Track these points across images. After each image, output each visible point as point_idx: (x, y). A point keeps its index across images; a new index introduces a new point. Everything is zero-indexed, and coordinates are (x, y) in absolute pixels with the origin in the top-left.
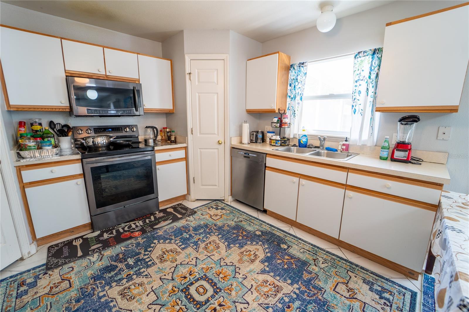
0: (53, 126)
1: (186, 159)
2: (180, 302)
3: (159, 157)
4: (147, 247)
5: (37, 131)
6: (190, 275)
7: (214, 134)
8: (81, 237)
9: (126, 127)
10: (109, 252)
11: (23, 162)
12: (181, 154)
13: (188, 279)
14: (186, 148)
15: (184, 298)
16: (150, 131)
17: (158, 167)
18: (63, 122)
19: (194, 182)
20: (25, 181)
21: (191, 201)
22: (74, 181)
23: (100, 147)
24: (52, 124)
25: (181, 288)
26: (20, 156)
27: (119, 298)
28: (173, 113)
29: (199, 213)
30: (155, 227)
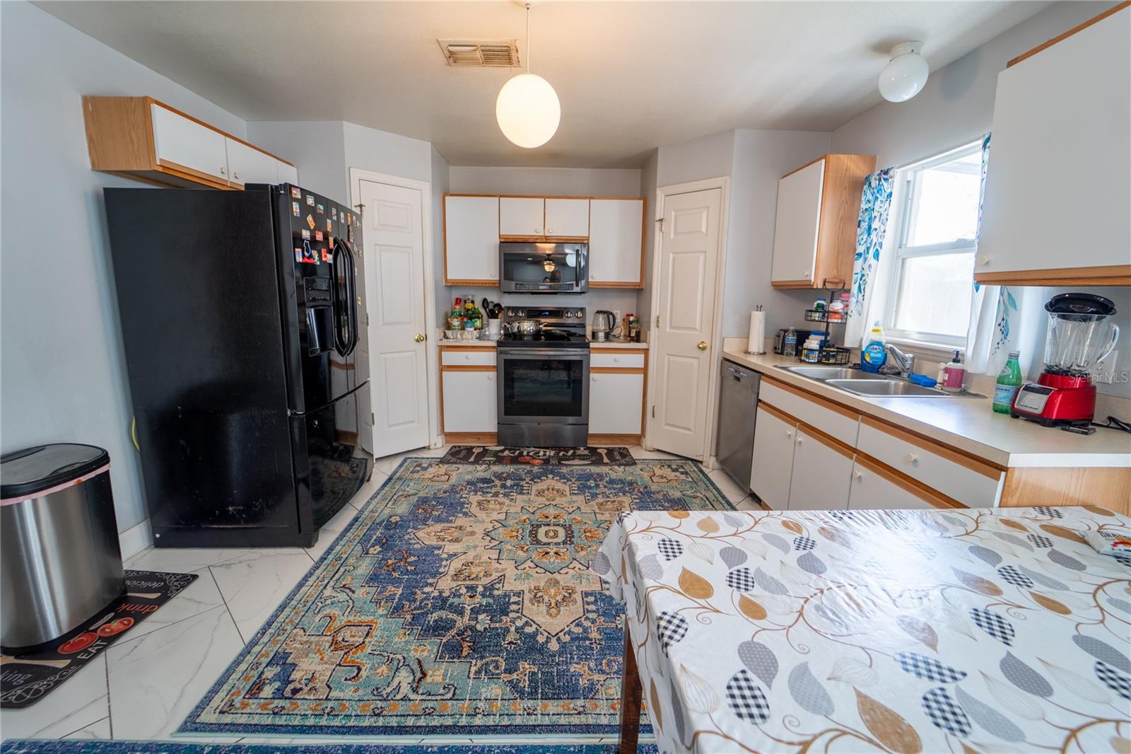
0: (486, 305)
1: (645, 370)
2: (521, 531)
3: (596, 360)
4: (536, 478)
5: (468, 310)
6: (555, 518)
7: (695, 329)
8: (484, 447)
9: (567, 310)
10: (497, 468)
11: (445, 342)
12: (636, 360)
13: (549, 520)
14: (646, 351)
15: (528, 531)
16: (601, 318)
17: (592, 375)
18: (496, 301)
19: (653, 416)
20: (443, 364)
21: (646, 450)
22: (486, 374)
23: (525, 335)
24: (485, 302)
25: (533, 523)
26: (446, 337)
27: (475, 504)
28: (642, 289)
29: (640, 466)
30: (562, 462)
